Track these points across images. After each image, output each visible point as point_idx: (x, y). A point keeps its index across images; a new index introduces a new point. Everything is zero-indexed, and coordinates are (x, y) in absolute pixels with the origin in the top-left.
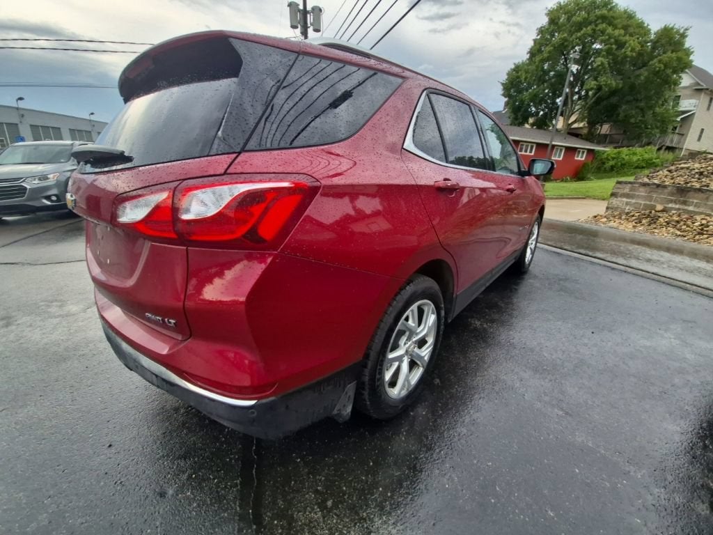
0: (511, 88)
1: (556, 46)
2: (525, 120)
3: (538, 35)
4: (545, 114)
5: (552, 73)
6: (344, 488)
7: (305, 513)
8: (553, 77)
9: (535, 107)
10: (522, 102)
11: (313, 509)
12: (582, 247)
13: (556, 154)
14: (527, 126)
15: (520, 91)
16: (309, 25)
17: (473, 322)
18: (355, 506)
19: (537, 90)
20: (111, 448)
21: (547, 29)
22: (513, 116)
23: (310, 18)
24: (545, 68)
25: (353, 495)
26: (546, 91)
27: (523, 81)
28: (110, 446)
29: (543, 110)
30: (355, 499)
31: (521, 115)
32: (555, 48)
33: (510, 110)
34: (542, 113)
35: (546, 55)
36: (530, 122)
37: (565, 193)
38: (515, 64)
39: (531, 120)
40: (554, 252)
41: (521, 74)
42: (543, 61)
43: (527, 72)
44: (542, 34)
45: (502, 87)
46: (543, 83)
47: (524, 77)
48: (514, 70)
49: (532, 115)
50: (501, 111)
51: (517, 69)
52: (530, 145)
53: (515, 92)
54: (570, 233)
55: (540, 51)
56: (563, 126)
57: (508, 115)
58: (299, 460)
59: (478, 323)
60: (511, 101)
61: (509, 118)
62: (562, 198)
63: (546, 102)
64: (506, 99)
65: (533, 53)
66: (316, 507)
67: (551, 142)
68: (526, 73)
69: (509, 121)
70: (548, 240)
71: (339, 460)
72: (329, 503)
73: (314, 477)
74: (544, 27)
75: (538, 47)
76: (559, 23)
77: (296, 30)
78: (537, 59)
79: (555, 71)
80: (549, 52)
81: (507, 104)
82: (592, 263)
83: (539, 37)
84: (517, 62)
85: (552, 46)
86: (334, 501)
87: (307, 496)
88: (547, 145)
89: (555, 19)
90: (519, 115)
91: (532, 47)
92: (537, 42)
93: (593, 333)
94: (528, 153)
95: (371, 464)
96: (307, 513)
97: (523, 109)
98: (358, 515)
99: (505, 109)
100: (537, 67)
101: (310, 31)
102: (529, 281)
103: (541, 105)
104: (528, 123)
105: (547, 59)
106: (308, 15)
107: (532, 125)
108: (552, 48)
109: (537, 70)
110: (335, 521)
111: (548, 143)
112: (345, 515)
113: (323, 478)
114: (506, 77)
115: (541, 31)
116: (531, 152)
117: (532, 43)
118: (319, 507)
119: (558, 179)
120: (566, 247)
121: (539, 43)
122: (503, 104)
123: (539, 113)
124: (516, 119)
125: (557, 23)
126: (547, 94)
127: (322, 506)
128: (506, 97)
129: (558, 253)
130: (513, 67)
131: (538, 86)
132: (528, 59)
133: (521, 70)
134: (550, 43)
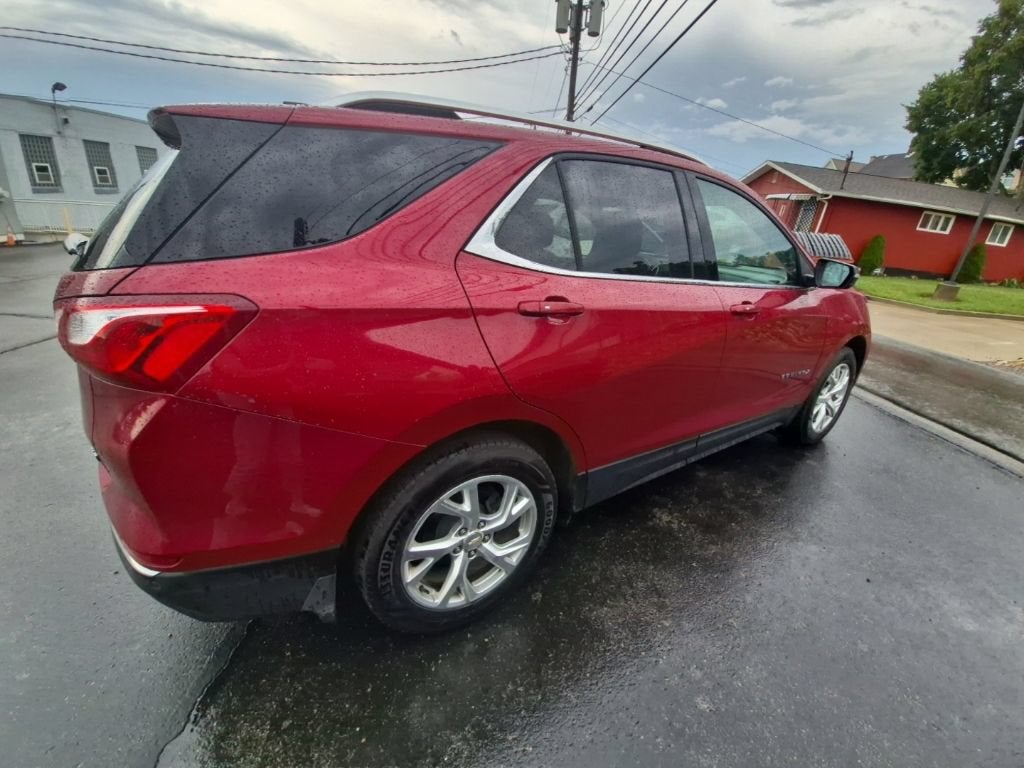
0: (924, 117)
1: (1013, 50)
2: (947, 172)
3: (980, 31)
4: (987, 164)
5: (1006, 95)
6: (315, 711)
7: (251, 725)
8: (1007, 102)
9: (968, 150)
10: (943, 140)
11: (263, 724)
12: (964, 416)
13: (995, 235)
14: (948, 183)
15: (941, 122)
16: (583, 27)
17: (658, 515)
18: (312, 740)
19: (975, 121)
20: (117, 575)
21: (997, 24)
22: (923, 163)
23: (586, 17)
24: (994, 84)
25: (319, 724)
26: (995, 124)
27: (949, 105)
28: (116, 573)
29: (984, 156)
30: (318, 729)
31: (939, 163)
32: (1010, 54)
33: (920, 154)
34: (981, 161)
35: (994, 65)
36: (955, 176)
37: (998, 307)
38: (936, 76)
39: (959, 173)
40: (895, 417)
41: (947, 94)
42: (988, 74)
43: (957, 90)
44: (989, 30)
45: (908, 115)
46: (988, 110)
47: (950, 99)
48: (934, 85)
49: (963, 164)
50: (904, 155)
51: (941, 83)
52: (943, 216)
53: (930, 123)
54: (957, 384)
55: (983, 56)
56: (1018, 187)
57: (914, 162)
58: (288, 654)
59: (666, 518)
60: (923, 138)
61: (915, 167)
62: (990, 315)
63: (991, 142)
64: (915, 134)
65: (970, 59)
66: (268, 722)
67: (984, 211)
68: (956, 92)
69: (913, 173)
70: (901, 392)
71: (334, 670)
72: (286, 724)
73: (291, 683)
74: (992, 18)
75: (980, 49)
76: (1017, 16)
77: (562, 35)
78: (979, 68)
79: (1012, 92)
80: (1001, 60)
81: (915, 142)
82: (960, 449)
83: (982, 34)
84: (940, 72)
85: (1004, 51)
86: (293, 723)
87: (268, 704)
88: (973, 219)
89: (1011, 9)
90: (935, 163)
91: (970, 50)
92: (979, 42)
93: (868, 581)
94: (938, 231)
95: (369, 690)
96: (254, 727)
97: (943, 153)
98: (308, 752)
99: (910, 152)
100: (977, 82)
101: (584, 35)
102: (808, 462)
103: (981, 148)
104: (951, 178)
105: (997, 70)
106: (584, 13)
107: (960, 181)
108: (1005, 54)
109: (976, 88)
110: (277, 750)
111: (977, 214)
112: (294, 746)
113: (300, 688)
114: (918, 97)
115: (987, 24)
116: (943, 228)
117: (969, 44)
118: (271, 725)
119: (995, 281)
120: (929, 411)
121: (983, 44)
122: (909, 142)
123: (978, 160)
124: (927, 169)
125: (1014, 16)
126: (996, 128)
127: (276, 725)
128: (912, 131)
129: (902, 420)
130: (932, 80)
131: (978, 115)
132: (962, 69)
133: (947, 87)
134: (1002, 45)
